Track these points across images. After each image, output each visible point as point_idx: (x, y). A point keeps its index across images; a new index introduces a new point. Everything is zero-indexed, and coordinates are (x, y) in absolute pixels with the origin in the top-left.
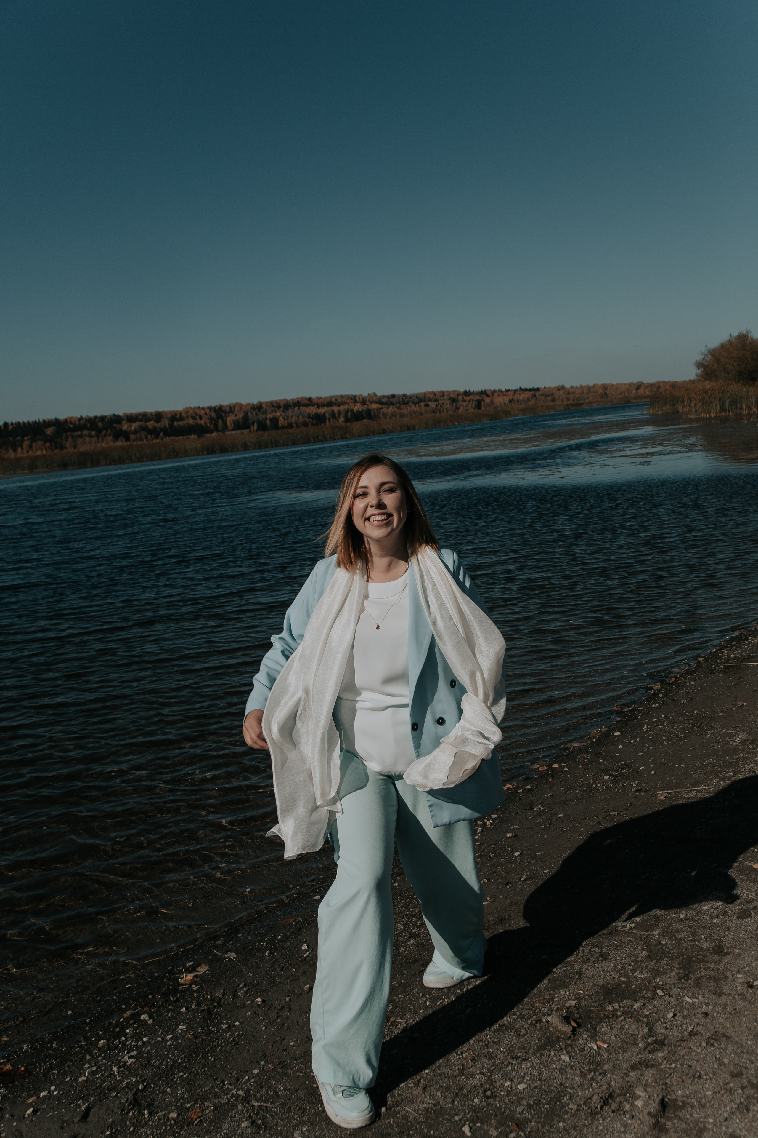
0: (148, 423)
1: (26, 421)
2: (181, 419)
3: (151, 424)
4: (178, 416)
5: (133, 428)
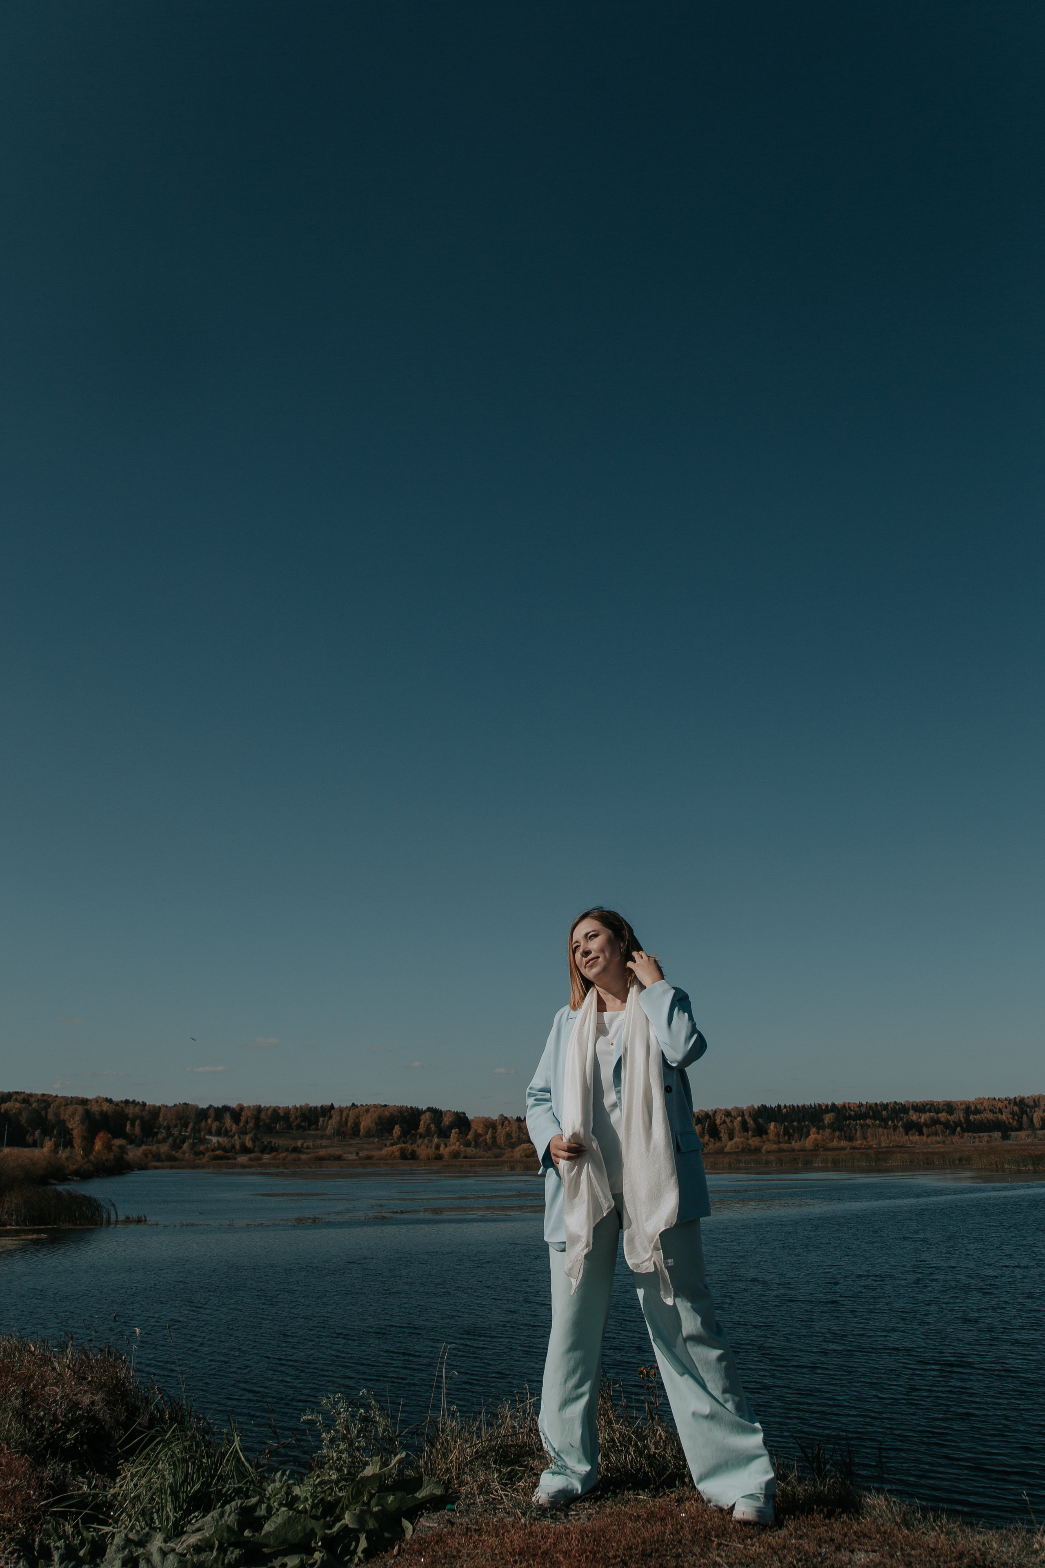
0: (940, 1115)
1: (800, 1104)
2: (977, 1111)
3: (943, 1116)
4: (973, 1108)
5: (922, 1120)
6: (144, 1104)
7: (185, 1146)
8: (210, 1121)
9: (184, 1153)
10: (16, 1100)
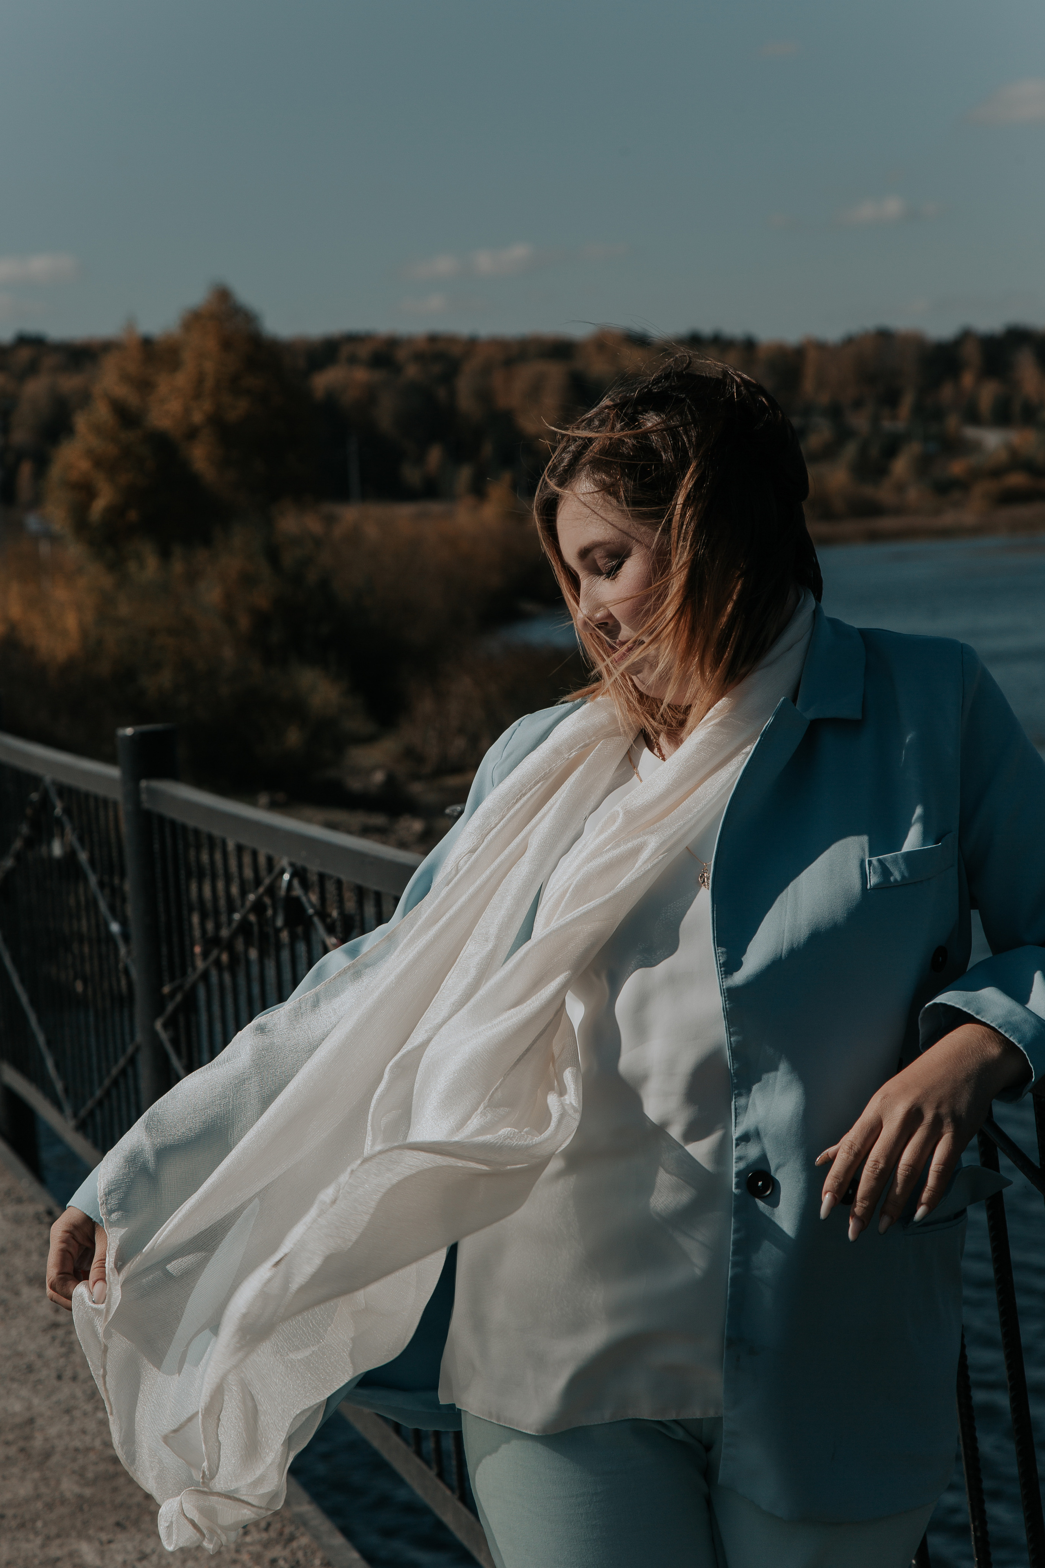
6: (749, 345)
7: (901, 466)
8: (968, 379)
9: (900, 488)
10: (353, 360)
